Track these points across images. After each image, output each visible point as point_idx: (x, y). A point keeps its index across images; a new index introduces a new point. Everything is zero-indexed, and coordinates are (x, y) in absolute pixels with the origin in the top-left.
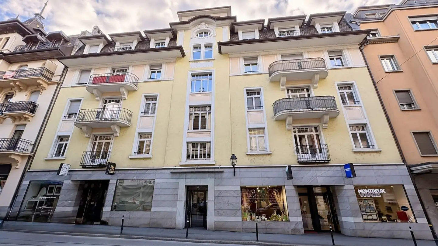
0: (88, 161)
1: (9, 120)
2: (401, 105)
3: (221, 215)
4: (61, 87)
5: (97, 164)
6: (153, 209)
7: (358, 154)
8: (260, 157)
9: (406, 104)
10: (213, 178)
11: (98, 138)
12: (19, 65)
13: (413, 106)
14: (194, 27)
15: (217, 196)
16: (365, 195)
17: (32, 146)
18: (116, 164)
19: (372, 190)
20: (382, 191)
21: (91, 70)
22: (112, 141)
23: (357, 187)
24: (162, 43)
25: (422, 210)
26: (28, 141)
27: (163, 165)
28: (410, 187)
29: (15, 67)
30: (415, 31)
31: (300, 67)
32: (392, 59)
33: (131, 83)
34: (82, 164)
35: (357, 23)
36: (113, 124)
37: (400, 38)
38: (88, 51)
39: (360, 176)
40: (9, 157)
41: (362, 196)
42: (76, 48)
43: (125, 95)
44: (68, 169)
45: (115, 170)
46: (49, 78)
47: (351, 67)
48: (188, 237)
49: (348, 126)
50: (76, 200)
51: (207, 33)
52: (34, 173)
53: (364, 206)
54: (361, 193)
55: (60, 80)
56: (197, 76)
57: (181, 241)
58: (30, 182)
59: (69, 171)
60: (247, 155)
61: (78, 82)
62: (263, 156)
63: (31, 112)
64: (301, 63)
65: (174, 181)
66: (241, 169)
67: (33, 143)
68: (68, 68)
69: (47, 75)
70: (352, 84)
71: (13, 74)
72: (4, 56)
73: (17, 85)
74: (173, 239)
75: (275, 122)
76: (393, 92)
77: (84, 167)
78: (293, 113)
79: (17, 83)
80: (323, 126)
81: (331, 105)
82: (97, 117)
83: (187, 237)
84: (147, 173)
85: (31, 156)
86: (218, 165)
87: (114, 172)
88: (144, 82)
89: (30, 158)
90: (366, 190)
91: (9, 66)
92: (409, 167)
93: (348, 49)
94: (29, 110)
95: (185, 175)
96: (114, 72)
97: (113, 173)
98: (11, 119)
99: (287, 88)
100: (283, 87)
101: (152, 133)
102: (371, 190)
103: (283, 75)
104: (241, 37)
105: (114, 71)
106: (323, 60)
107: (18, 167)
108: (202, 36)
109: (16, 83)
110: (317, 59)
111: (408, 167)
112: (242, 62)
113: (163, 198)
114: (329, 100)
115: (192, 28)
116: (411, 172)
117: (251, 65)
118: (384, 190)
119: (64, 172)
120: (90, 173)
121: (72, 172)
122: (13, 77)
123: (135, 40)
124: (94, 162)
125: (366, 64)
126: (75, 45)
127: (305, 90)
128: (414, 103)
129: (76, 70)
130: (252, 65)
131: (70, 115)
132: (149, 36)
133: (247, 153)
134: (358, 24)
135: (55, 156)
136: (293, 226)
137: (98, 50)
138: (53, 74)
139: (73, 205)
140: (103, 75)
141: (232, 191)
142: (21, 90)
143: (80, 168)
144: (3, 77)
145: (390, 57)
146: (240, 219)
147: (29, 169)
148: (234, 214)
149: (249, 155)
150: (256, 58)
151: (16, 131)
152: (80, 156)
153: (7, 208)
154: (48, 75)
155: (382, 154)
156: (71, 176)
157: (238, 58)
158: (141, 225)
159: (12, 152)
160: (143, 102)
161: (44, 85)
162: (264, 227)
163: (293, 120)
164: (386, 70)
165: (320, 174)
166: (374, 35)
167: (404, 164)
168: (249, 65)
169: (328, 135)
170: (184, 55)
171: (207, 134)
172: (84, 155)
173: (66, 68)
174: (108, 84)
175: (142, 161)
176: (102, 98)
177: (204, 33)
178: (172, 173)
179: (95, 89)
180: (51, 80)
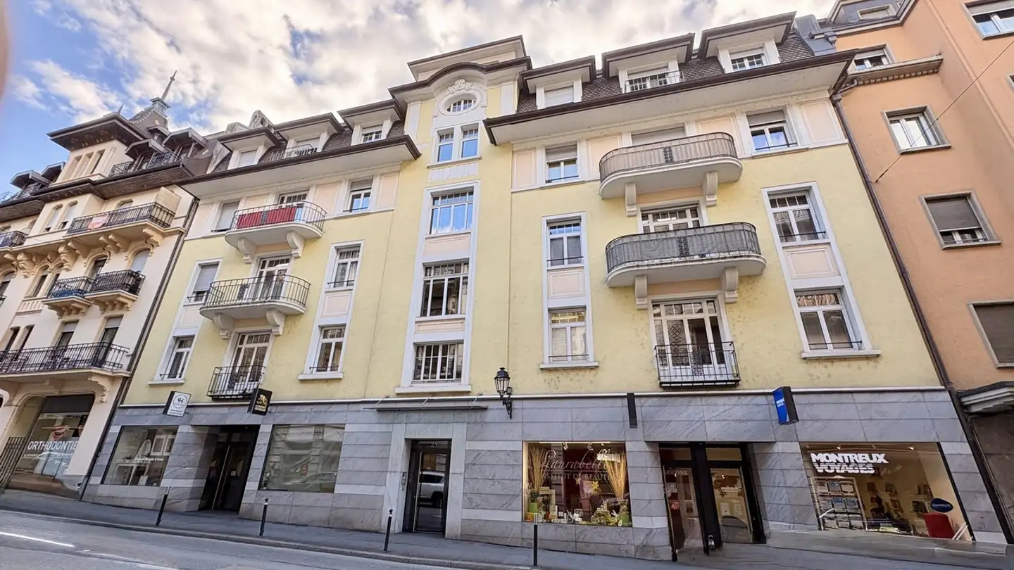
0: (222, 387)
1: (96, 309)
2: (943, 234)
3: (477, 507)
4: (186, 239)
5: (237, 393)
6: (339, 489)
7: (817, 364)
8: (573, 374)
9: (961, 232)
10: (464, 422)
11: (246, 338)
12: (119, 201)
13: (979, 236)
14: (441, 91)
15: (470, 462)
16: (829, 468)
17: (130, 358)
18: (271, 393)
19: (851, 455)
20: (878, 458)
21: (238, 202)
22: (270, 345)
23: (808, 449)
24: (377, 133)
25: (994, 510)
26: (122, 349)
27: (363, 395)
28: (958, 449)
29: (112, 206)
30: (986, 39)
31: (669, 159)
32: (922, 119)
33: (307, 222)
34: (211, 392)
35: (827, 38)
36: (271, 309)
37: (944, 61)
38: (237, 163)
39: (817, 420)
40: (89, 379)
41: (822, 471)
42: (217, 158)
43: (297, 248)
44: (185, 403)
45: (269, 405)
46: (164, 222)
47: (806, 147)
48: (388, 550)
49: (792, 295)
50: (200, 466)
51: (470, 101)
52: (130, 410)
53: (831, 496)
54: (819, 462)
55: (184, 226)
56: (444, 197)
57: (370, 557)
58: (123, 427)
59: (188, 407)
60: (542, 369)
61: (216, 228)
62: (578, 372)
63: (131, 291)
64: (670, 151)
65: (384, 428)
66: (525, 402)
67: (131, 352)
68: (199, 200)
69: (161, 218)
70: (808, 190)
71: (104, 220)
72: (92, 187)
73: (111, 241)
74: (354, 551)
75: (609, 292)
76: (922, 203)
77: (215, 398)
78: (646, 268)
79: (111, 237)
80: (725, 298)
81: (740, 246)
82: (240, 297)
83: (386, 549)
84: (331, 412)
85: (127, 378)
86: (476, 393)
87: (267, 408)
88: (336, 218)
89: (126, 381)
90: (833, 454)
91: (102, 204)
92: (957, 398)
93: (801, 104)
94: (126, 287)
95: (407, 417)
96: (282, 202)
97: (264, 410)
98: (98, 307)
99: (642, 211)
100: (633, 209)
101: (345, 325)
102: (846, 455)
103: (630, 182)
104: (542, 103)
105: (283, 198)
106: (727, 137)
107: (104, 399)
108: (459, 109)
109: (108, 236)
110: (713, 137)
111: (954, 397)
112: (541, 158)
113: (360, 464)
114: (738, 234)
115: (437, 95)
116: (962, 409)
117: (562, 164)
118: (883, 455)
119: (176, 408)
120: (225, 410)
121: (193, 409)
122: (104, 225)
123: (323, 131)
124: (233, 388)
125: (847, 135)
126: (214, 153)
127: (688, 212)
128: (982, 226)
129: (212, 203)
130: (565, 165)
131: (199, 294)
132: (350, 120)
133: (542, 366)
134: (830, 39)
135: (168, 378)
136: (639, 540)
137: (254, 160)
138: (172, 215)
139: (194, 477)
140: (256, 210)
141: (503, 453)
142: (118, 250)
143: (208, 401)
144: (89, 227)
145: (917, 113)
146: (517, 516)
147: (122, 403)
148: (504, 505)
149: (546, 369)
150: (573, 147)
151: (107, 330)
152: (210, 376)
153: (83, 478)
154: (163, 217)
155: (882, 364)
156: (192, 417)
157: (533, 151)
158: (313, 521)
159: (93, 371)
160: (333, 259)
161: (156, 237)
162: (572, 537)
163: (649, 285)
164: (905, 146)
165: (715, 414)
166: (876, 61)
167: (943, 387)
168: (558, 164)
169: (739, 319)
170: (416, 155)
171: (458, 325)
172: (216, 374)
173: (196, 199)
174: (263, 228)
175: (324, 386)
176: (256, 258)
177: (463, 102)
178: (379, 410)
179: (240, 239)
180: (169, 226)
